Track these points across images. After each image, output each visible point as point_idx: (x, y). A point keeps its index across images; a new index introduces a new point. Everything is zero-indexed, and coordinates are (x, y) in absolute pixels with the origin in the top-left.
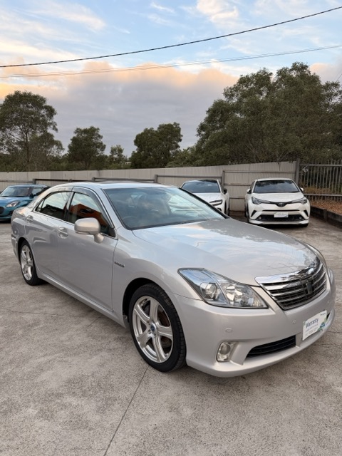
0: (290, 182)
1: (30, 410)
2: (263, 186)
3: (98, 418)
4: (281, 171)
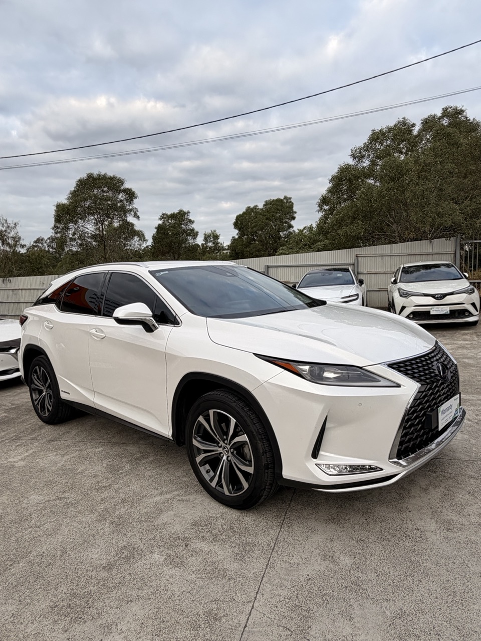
0: (448, 266)
1: (156, 556)
2: (411, 273)
3: (236, 566)
4: (435, 251)
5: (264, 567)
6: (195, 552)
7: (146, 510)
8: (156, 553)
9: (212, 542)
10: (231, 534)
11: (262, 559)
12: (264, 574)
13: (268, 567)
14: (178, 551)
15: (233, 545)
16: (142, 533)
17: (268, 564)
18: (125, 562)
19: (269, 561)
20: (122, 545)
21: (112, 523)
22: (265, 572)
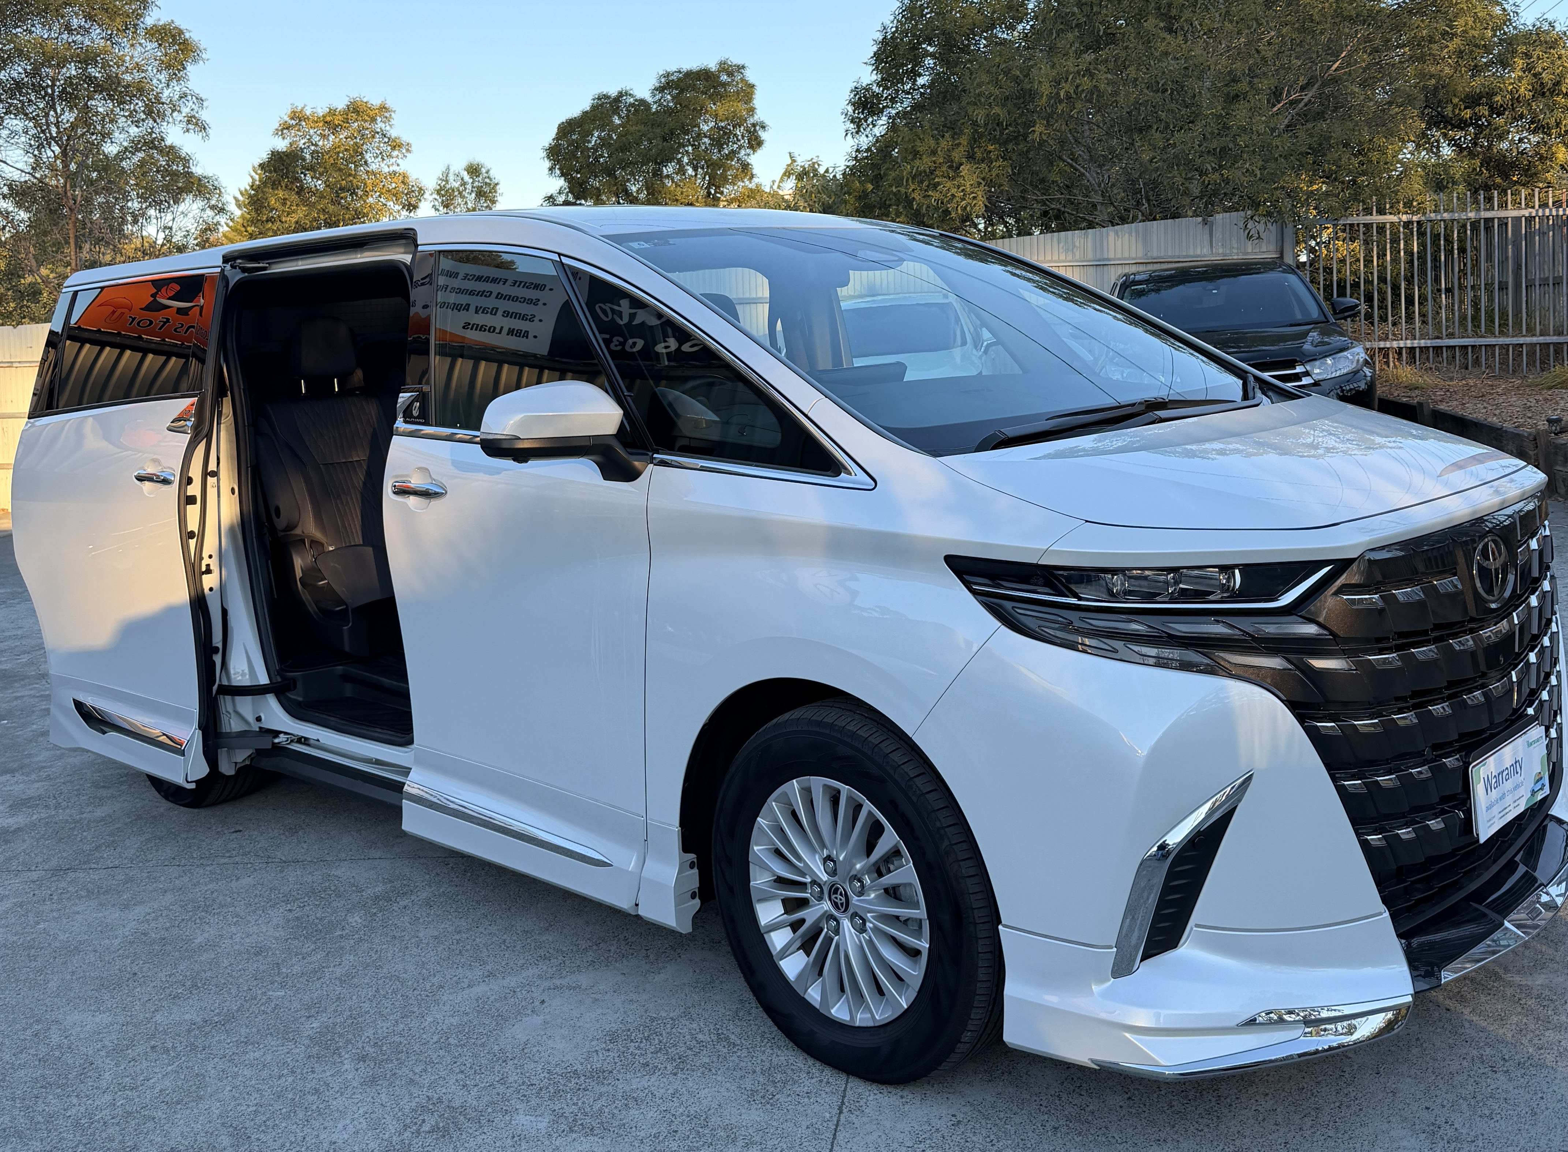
5: (836, 1111)
6: (632, 1100)
7: (455, 1021)
8: (520, 1111)
9: (675, 1074)
10: (725, 1050)
11: (824, 1096)
12: (837, 1125)
13: (845, 1110)
14: (584, 1103)
15: (738, 1074)
16: (462, 1072)
17: (843, 1103)
18: (437, 1139)
19: (844, 1097)
20: (414, 1104)
21: (363, 1058)
22: (838, 1121)
